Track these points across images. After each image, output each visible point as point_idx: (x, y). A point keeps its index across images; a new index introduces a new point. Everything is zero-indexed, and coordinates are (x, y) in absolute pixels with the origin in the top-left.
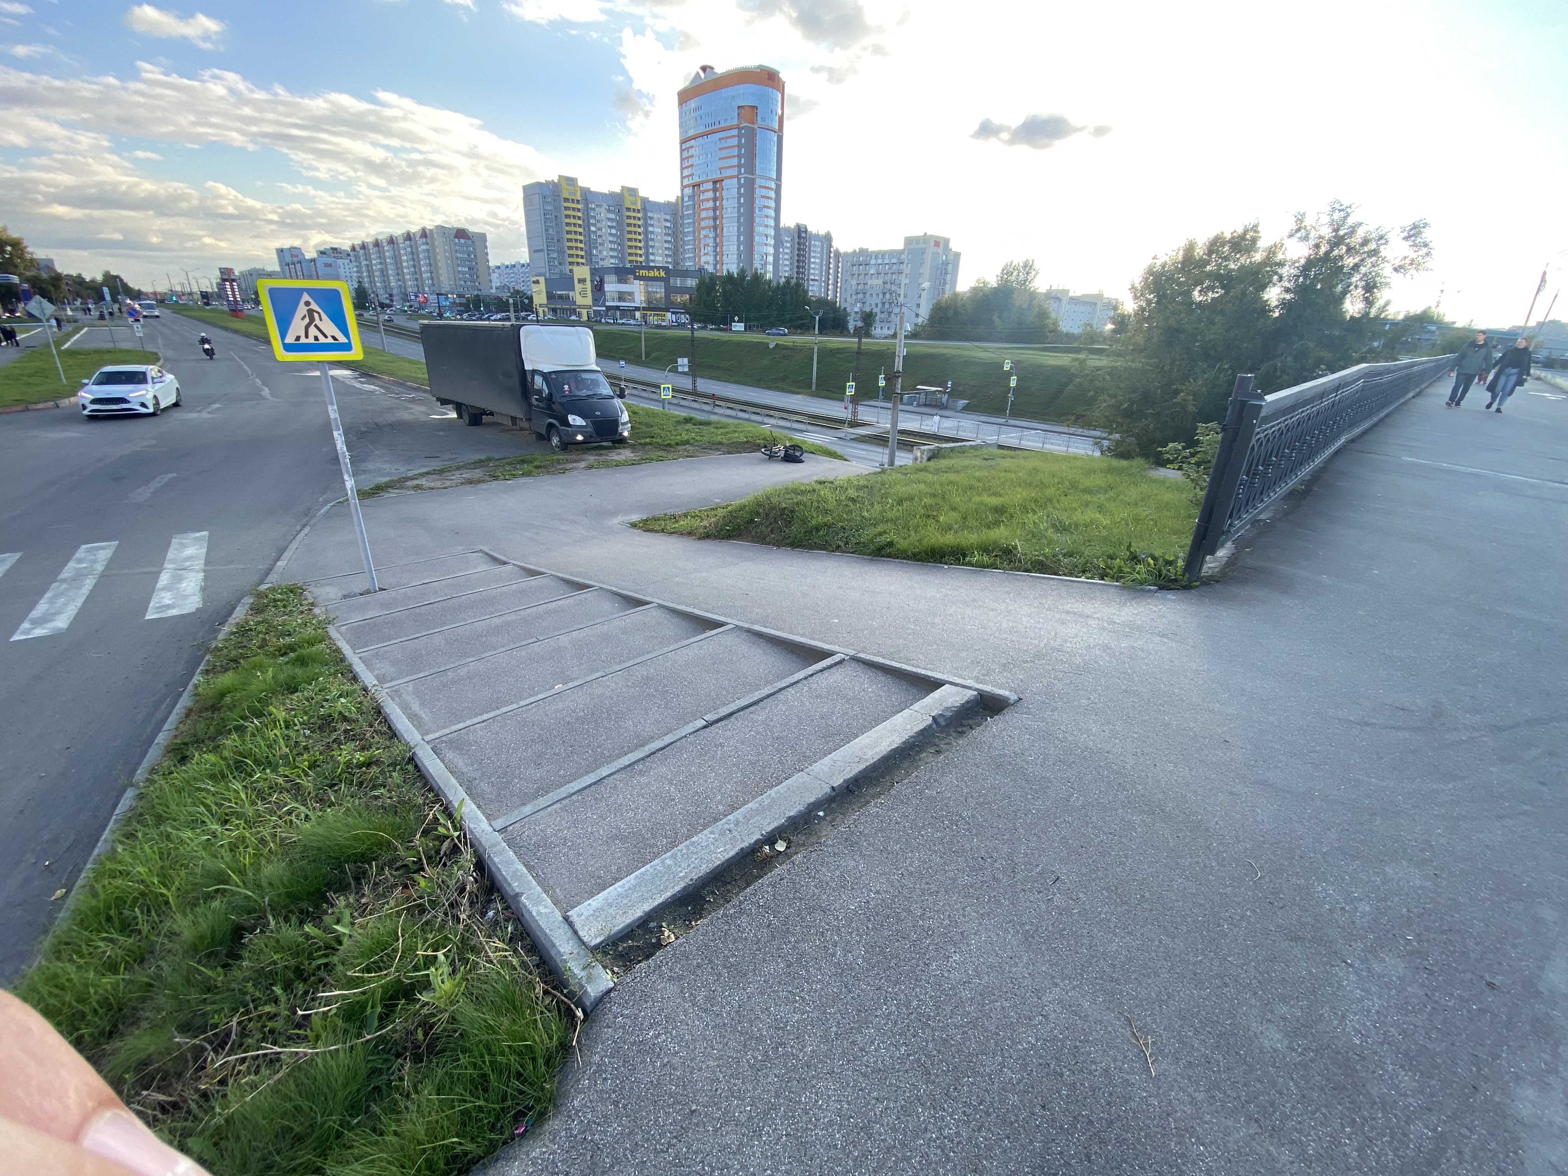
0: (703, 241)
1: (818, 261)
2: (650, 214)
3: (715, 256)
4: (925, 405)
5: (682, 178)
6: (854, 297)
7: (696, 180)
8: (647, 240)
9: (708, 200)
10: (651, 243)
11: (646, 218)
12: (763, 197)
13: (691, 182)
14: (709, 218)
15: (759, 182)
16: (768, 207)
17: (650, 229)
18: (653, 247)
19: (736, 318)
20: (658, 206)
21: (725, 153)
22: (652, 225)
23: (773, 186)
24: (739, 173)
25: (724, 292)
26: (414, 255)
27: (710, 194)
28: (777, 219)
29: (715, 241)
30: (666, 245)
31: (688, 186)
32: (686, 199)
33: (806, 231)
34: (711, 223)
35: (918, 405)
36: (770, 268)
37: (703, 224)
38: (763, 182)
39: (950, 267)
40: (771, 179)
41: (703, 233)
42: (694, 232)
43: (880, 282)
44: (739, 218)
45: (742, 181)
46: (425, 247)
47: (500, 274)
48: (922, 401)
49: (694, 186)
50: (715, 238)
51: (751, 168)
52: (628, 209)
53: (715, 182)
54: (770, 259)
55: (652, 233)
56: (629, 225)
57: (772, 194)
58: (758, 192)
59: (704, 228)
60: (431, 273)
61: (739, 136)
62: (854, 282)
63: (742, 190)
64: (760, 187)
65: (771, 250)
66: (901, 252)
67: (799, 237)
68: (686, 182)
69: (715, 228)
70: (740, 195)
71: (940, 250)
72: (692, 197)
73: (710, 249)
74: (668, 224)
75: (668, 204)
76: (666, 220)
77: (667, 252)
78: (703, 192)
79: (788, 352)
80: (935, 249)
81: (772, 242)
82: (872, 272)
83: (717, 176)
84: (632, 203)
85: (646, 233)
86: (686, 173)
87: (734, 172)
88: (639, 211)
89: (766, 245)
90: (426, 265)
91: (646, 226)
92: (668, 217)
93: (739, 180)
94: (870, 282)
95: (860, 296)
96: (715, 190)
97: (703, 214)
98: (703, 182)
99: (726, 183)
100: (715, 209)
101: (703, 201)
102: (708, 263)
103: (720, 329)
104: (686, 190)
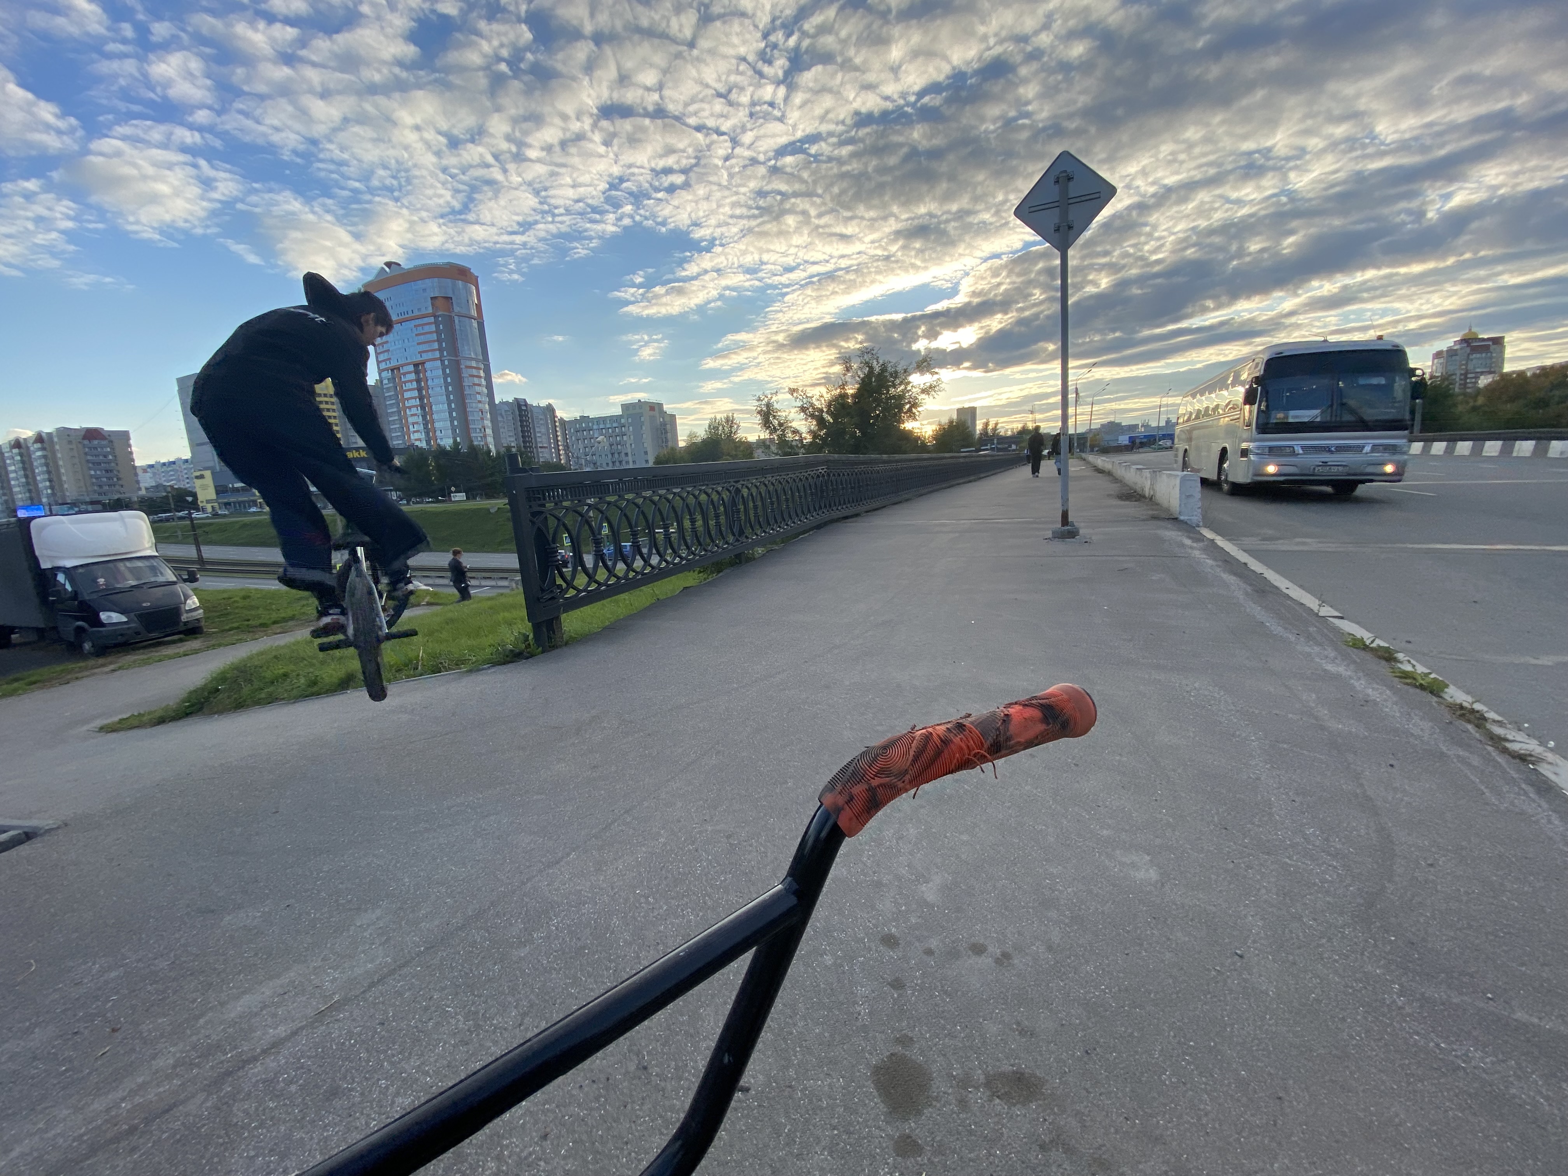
0: (410, 420)
1: (543, 429)
3: (428, 434)
7: (394, 363)
9: (411, 381)
12: (472, 376)
13: (389, 365)
14: (415, 398)
15: (464, 363)
16: (480, 386)
19: (453, 489)
21: (422, 338)
23: (482, 365)
24: (442, 356)
25: (438, 467)
26: (26, 465)
27: (413, 376)
28: (491, 395)
29: (424, 419)
31: (386, 370)
32: (386, 381)
33: (526, 404)
34: (417, 402)
36: (490, 440)
37: (408, 404)
38: (470, 363)
39: (668, 427)
40: (478, 358)
41: (410, 412)
42: (399, 412)
44: (448, 396)
45: (446, 363)
46: (39, 453)
47: (154, 474)
49: (392, 370)
50: (424, 416)
51: (454, 350)
53: (416, 365)
54: (489, 431)
57: (482, 373)
58: (466, 372)
59: (409, 408)
60: (50, 481)
61: (437, 324)
62: (581, 446)
63: (448, 372)
64: (467, 367)
65: (489, 423)
66: (620, 417)
67: (520, 410)
68: (383, 366)
69: (423, 407)
70: (445, 377)
71: (656, 413)
72: (392, 379)
73: (420, 427)
78: (404, 374)
80: (652, 413)
81: (489, 414)
83: (418, 359)
86: (381, 358)
87: (436, 354)
89: (482, 418)
90: (43, 473)
93: (442, 362)
95: (590, 458)
96: (417, 372)
97: (407, 395)
98: (403, 365)
99: (428, 365)
100: (419, 389)
101: (405, 382)
102: (420, 440)
103: (438, 501)
104: (384, 374)
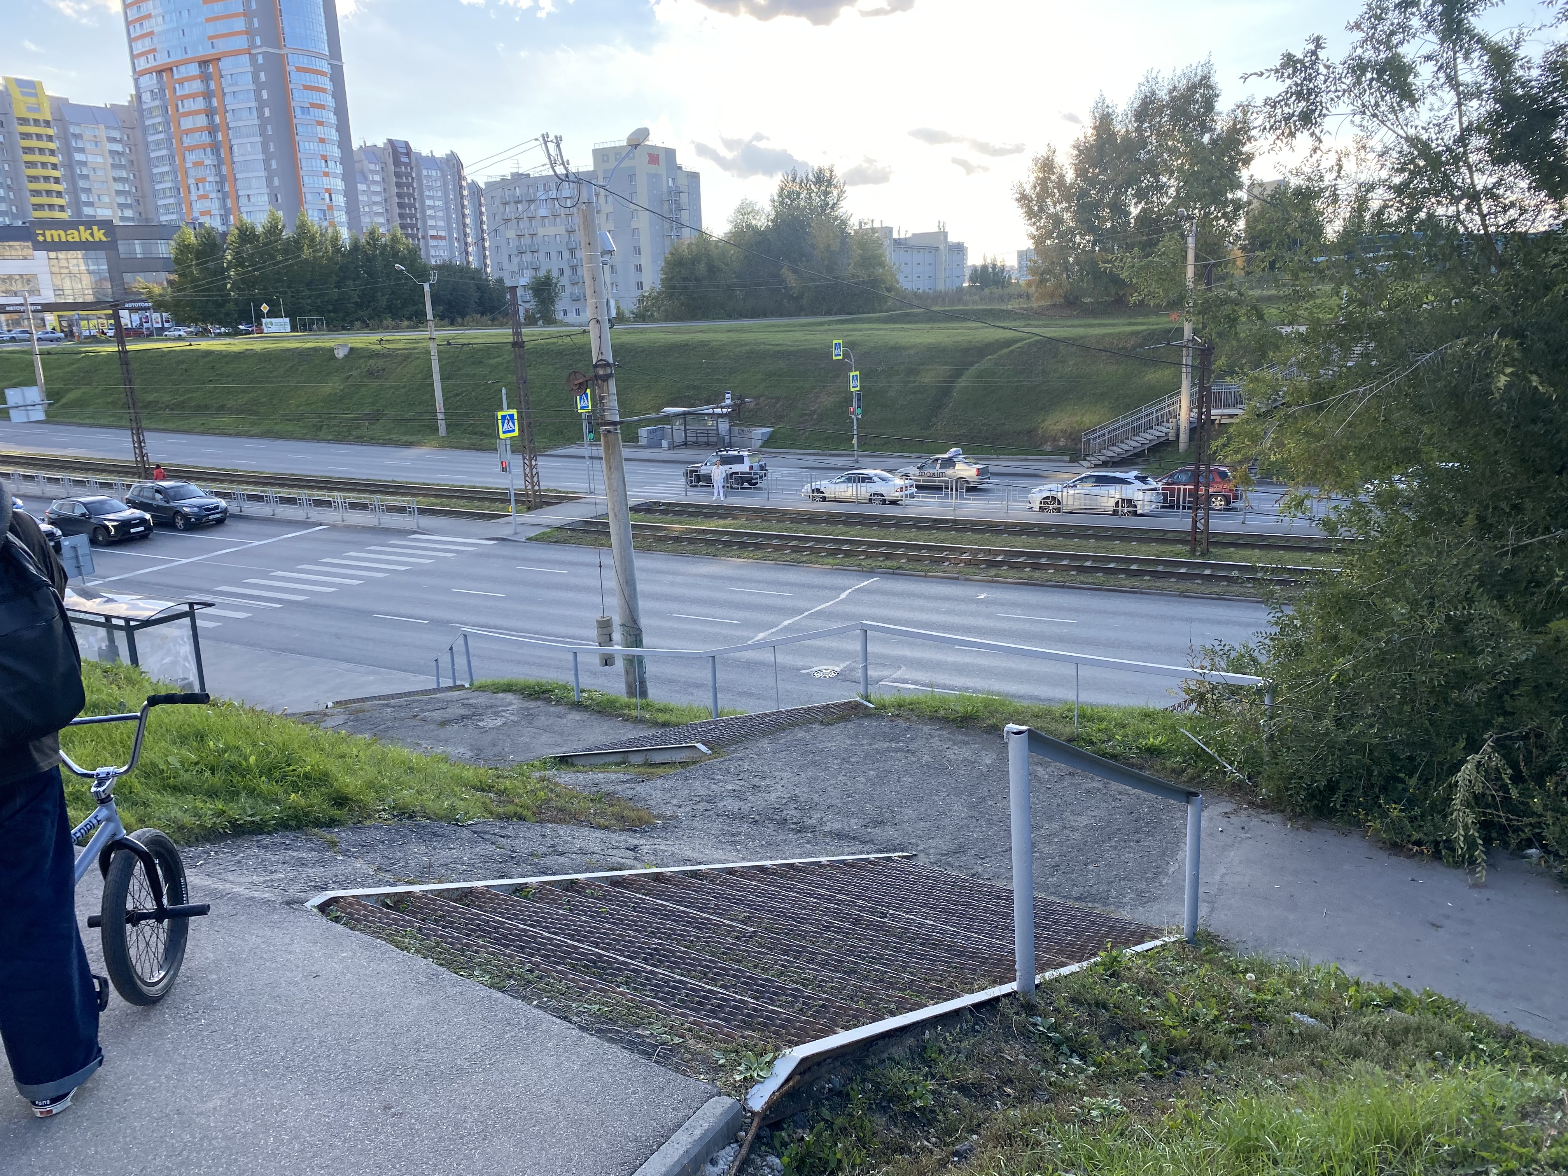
0: (192, 173)
1: (439, 203)
2: (73, 129)
3: (223, 200)
4: (685, 444)
5: (133, 57)
6: (516, 260)
7: (162, 60)
8: (72, 179)
9: (193, 96)
10: (82, 184)
11: (65, 137)
12: (306, 88)
13: (152, 64)
14: (200, 130)
15: (294, 61)
16: (322, 107)
17: (78, 157)
18: (88, 191)
19: (265, 308)
20: (91, 114)
21: (216, 9)
22: (82, 150)
23: (326, 68)
24: (253, 45)
25: (239, 263)
27: (197, 86)
29: (219, 173)
30: (120, 187)
31: (148, 72)
32: (146, 97)
33: (408, 152)
34: (205, 138)
35: (673, 447)
36: (341, 217)
37: (187, 141)
38: (304, 62)
39: (684, 198)
40: (319, 56)
41: (191, 158)
42: (171, 158)
43: (561, 230)
44: (262, 128)
45: (260, 60)
48: (679, 437)
49: (160, 72)
50: (218, 167)
51: (274, 35)
52: (24, 121)
53: (203, 63)
54: (340, 200)
55: (84, 164)
56: (29, 150)
57: (327, 84)
58: (297, 80)
59: (191, 149)
62: (511, 234)
63: (263, 77)
64: (299, 69)
65: (339, 184)
66: (592, 174)
67: (397, 163)
68: (142, 64)
69: (215, 148)
70: (259, 87)
71: (661, 169)
72: (159, 93)
73: (209, 187)
74: (118, 147)
75: (114, 110)
76: (113, 140)
77: (121, 200)
78: (181, 82)
79: (381, 363)
80: (652, 168)
81: (339, 170)
82: (543, 212)
83: (205, 51)
84: (30, 109)
85: (70, 164)
86: (139, 47)
87: (241, 42)
88: (47, 123)
89: (326, 174)
91: (68, 152)
92: (116, 134)
93: (253, 58)
94: (541, 231)
95: (527, 257)
96: (205, 78)
97: (187, 123)
98: (178, 64)
99: (226, 65)
100: (210, 113)
101: (183, 98)
102: (208, 213)
103: (237, 333)
104: (145, 81)
